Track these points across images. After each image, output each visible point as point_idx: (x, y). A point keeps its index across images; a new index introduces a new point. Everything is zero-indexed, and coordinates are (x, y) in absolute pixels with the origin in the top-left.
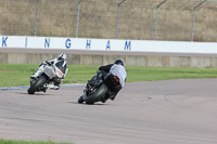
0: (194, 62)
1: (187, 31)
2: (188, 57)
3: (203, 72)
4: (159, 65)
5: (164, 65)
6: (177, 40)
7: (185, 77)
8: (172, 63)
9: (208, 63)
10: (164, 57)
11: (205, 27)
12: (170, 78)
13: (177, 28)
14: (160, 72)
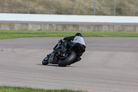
0: (30, 27)
1: (25, 7)
2: (26, 23)
3: (36, 33)
4: (8, 29)
5: (11, 29)
6: (19, 13)
7: (24, 37)
8: (17, 28)
9: (39, 27)
10: (11, 24)
11: (36, 4)
12: (15, 37)
13: (19, 5)
14: (9, 33)
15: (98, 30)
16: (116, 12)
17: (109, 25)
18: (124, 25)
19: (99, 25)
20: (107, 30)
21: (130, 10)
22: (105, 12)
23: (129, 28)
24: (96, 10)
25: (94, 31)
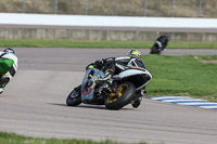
15: (30, 37)
16: (59, 9)
17: (47, 29)
18: (70, 30)
19: (31, 29)
20: (44, 36)
21: (79, 5)
22: (41, 8)
23: (80, 34)
24: (27, 4)
25: (24, 38)
